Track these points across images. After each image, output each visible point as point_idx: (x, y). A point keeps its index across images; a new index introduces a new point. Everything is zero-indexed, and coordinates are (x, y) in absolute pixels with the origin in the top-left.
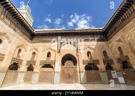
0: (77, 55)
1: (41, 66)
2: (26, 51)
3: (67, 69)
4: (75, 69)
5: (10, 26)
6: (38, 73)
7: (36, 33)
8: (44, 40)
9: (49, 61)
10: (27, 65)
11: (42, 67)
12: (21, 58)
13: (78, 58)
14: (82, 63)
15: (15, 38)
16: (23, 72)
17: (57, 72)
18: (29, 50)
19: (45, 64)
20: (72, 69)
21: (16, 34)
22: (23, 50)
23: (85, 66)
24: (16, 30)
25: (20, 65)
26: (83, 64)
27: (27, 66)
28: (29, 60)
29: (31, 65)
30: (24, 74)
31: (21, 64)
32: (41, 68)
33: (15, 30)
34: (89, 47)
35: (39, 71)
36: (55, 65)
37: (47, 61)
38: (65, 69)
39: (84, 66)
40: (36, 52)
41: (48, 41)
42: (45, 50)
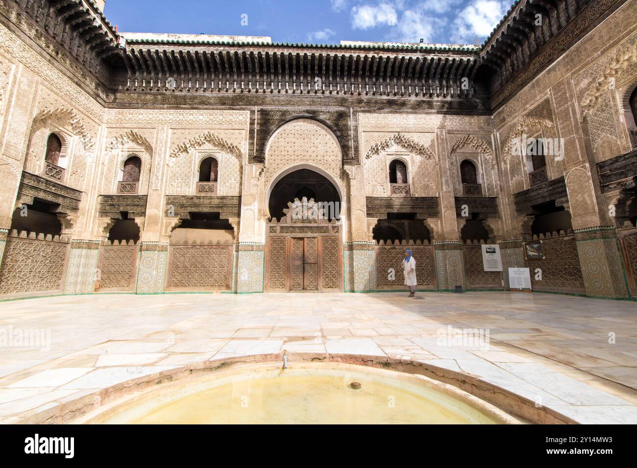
0: (344, 175)
1: (175, 221)
2: (87, 146)
3: (294, 235)
4: (332, 233)
6: (163, 249)
7: (128, 49)
9: (211, 198)
10: (103, 213)
11: (180, 226)
12: (68, 180)
13: (349, 186)
14: (365, 209)
15: (18, 70)
16: (90, 245)
17: (251, 248)
18: (104, 144)
19: (194, 210)
20: (315, 235)
21: (16, 45)
23: (374, 221)
24: (14, 18)
25: (68, 212)
26: (369, 215)
27: (107, 220)
28: (113, 190)
29: (125, 214)
30: (95, 253)
31: (75, 209)
32: (174, 228)
34: (399, 140)
35: (165, 242)
36: (239, 215)
37: (199, 198)
38: (288, 236)
39: (369, 225)
40: (144, 156)
41: (203, 103)
42: (188, 146)
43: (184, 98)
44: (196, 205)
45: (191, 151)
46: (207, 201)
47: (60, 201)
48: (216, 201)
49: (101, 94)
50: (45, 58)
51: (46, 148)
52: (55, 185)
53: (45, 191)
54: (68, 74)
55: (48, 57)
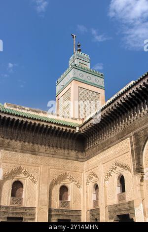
2: (78, 186)
5: (23, 151)
8: (102, 142)
12: (72, 207)
15: (41, 169)
18: (85, 182)
21: (39, 159)
22: (71, 186)
24: (37, 150)
28: (91, 207)
33: (34, 152)
40: (99, 183)
41: (111, 143)
42: (110, 172)
43: (105, 143)
44: (119, 210)
45: (113, 174)
46: (122, 207)
47: (70, 218)
48: (127, 206)
49: (80, 156)
50: (50, 157)
51: (59, 195)
52: (66, 211)
53: (62, 215)
54: (61, 157)
55: (52, 156)
